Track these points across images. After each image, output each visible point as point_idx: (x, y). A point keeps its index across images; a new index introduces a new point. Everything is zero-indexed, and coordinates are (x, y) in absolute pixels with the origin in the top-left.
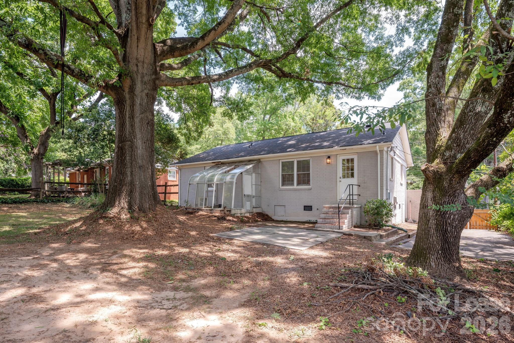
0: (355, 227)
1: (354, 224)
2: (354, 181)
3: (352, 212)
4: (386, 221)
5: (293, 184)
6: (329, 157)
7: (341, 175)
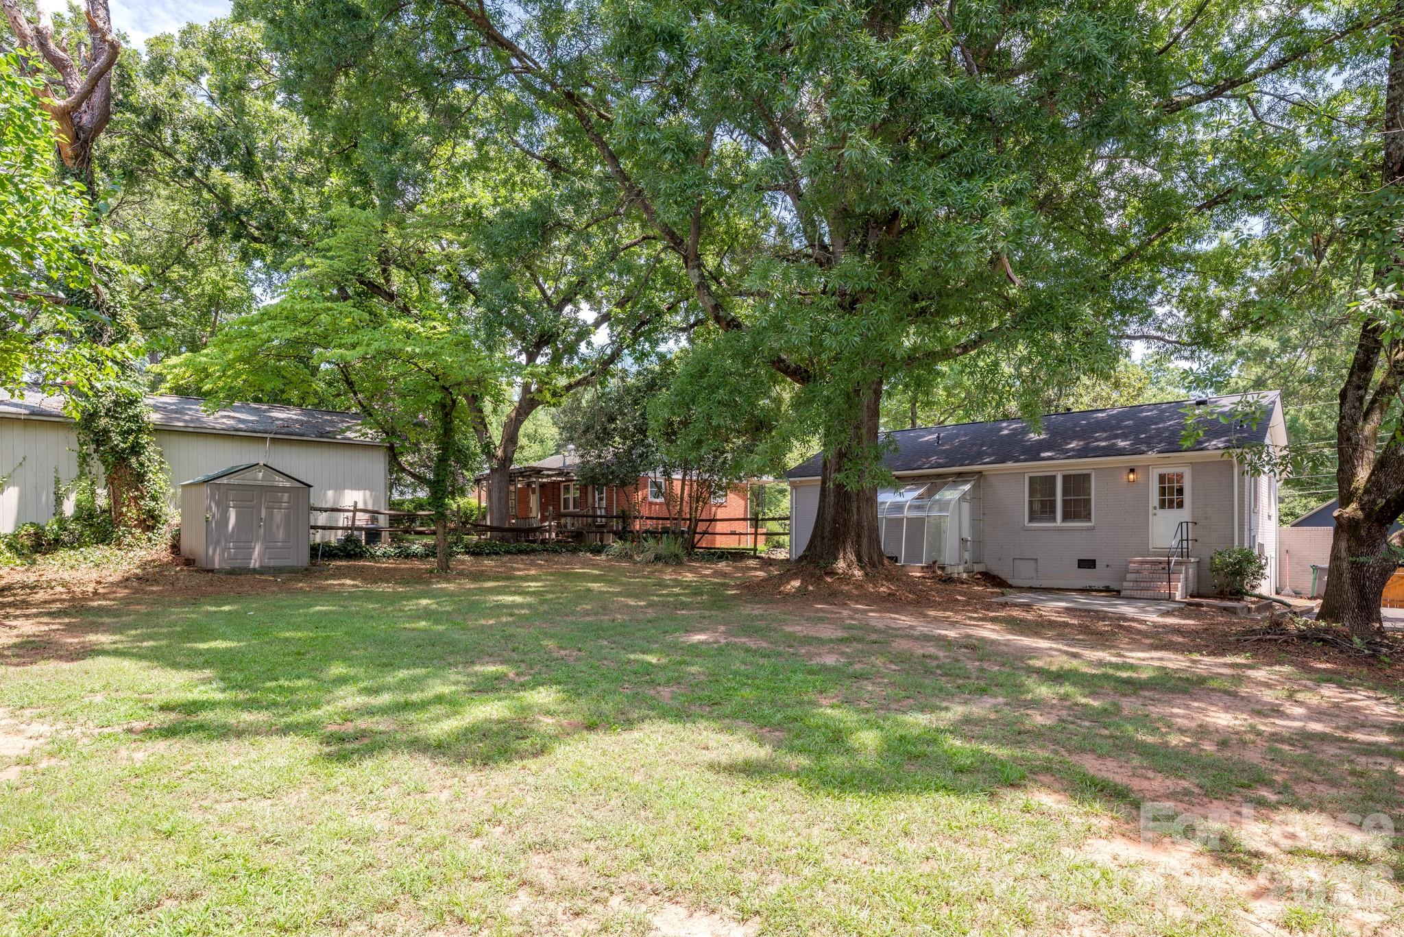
0: (1192, 596)
1: (1190, 591)
2: (1185, 514)
3: (1187, 570)
4: (1253, 587)
5: (1054, 519)
6: (1132, 471)
7: (1157, 504)
